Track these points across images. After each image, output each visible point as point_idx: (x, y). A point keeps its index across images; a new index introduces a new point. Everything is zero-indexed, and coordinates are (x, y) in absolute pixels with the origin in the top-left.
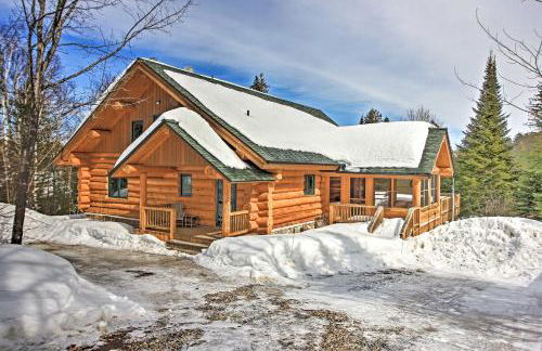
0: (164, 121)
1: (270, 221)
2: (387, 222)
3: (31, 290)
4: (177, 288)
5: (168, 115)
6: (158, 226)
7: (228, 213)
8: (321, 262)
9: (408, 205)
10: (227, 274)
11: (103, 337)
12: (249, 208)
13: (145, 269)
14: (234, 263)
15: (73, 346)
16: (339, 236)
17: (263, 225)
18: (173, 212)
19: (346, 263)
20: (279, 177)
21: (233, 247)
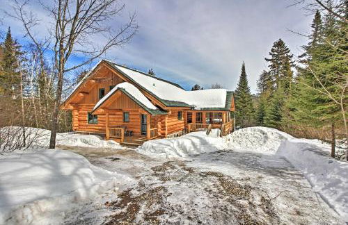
0: (119, 89)
1: (166, 132)
2: (213, 130)
3: (74, 173)
4: (135, 165)
5: (120, 86)
6: (115, 136)
7: (149, 129)
8: (193, 149)
9: (220, 123)
10: (155, 157)
11: (119, 196)
12: (157, 127)
13: (114, 157)
14: (156, 152)
15: (107, 203)
16: (197, 137)
17: (164, 134)
18: (122, 130)
19: (203, 149)
20: (170, 112)
21: (155, 145)
